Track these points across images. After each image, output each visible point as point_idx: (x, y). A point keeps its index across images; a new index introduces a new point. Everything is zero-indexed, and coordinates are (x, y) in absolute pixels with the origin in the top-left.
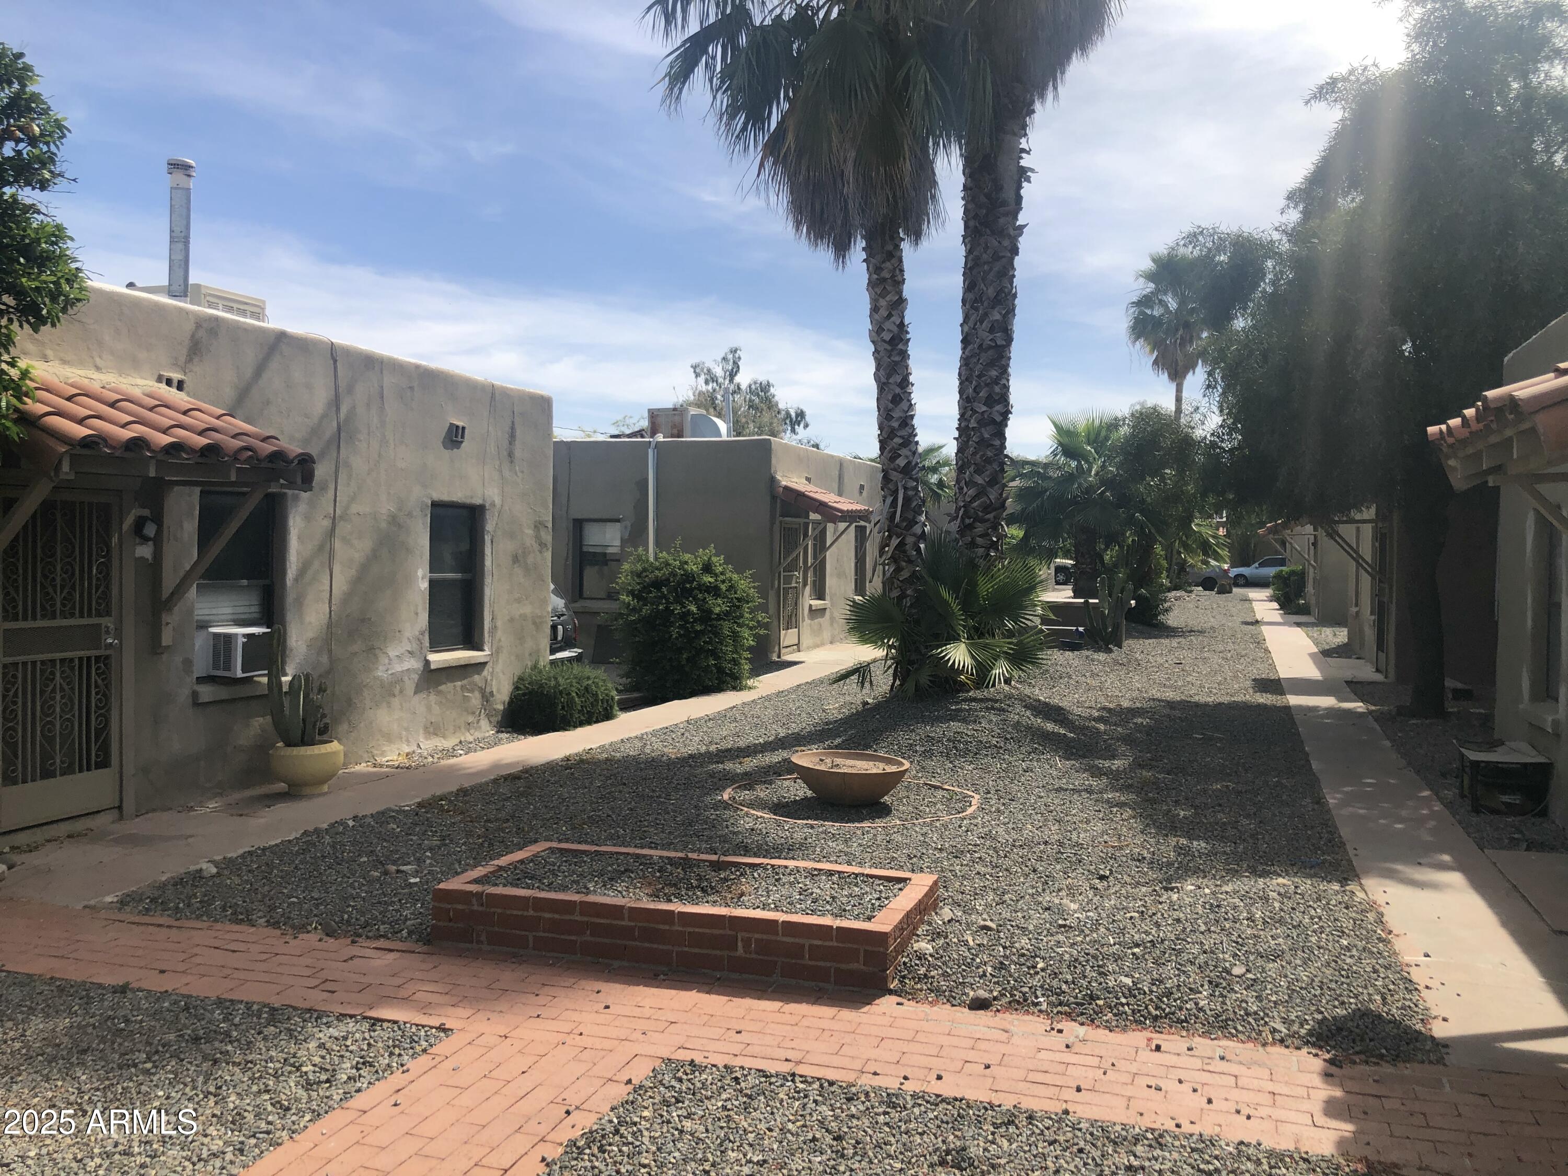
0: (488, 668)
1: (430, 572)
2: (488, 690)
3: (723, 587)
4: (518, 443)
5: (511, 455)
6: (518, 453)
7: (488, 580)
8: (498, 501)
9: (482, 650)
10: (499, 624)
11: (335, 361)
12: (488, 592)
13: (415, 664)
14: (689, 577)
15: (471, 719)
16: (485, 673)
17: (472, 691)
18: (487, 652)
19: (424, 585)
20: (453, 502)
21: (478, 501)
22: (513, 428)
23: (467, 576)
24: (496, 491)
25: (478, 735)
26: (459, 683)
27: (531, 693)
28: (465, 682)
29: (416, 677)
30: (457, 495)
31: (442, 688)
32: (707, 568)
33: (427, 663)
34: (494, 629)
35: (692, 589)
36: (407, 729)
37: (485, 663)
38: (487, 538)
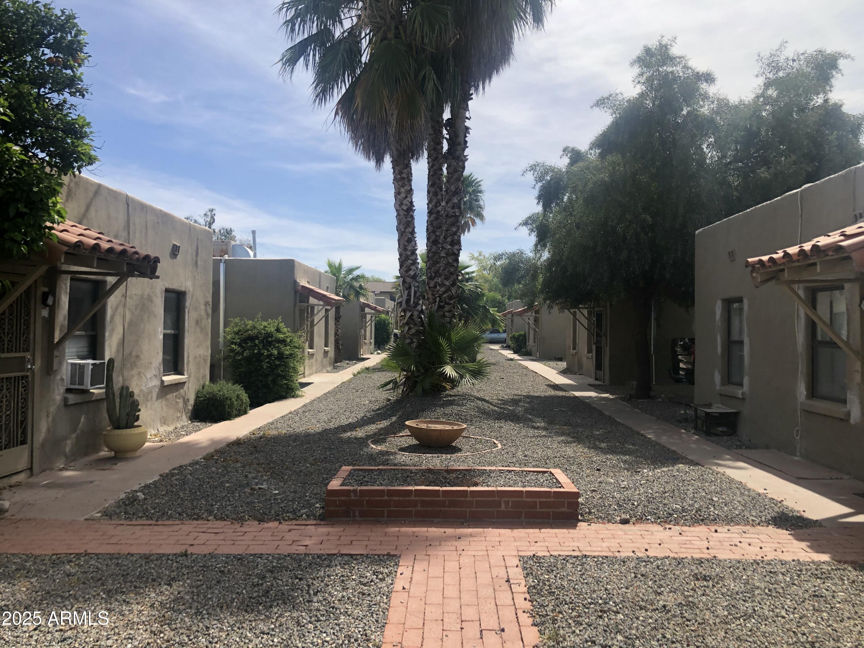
0: (186, 384)
1: (164, 329)
2: (186, 398)
3: (288, 340)
4: (199, 258)
5: (196, 263)
6: (199, 263)
7: (186, 335)
8: (191, 289)
9: (183, 375)
10: (190, 359)
11: (128, 205)
12: (186, 341)
13: (156, 383)
14: (269, 335)
15: (179, 415)
16: (185, 388)
17: (179, 398)
18: (186, 376)
19: (161, 337)
20: (173, 289)
21: (183, 289)
22: (197, 248)
23: (177, 332)
24: (190, 284)
25: (182, 424)
26: (174, 394)
27: (209, 399)
28: (177, 393)
29: (157, 390)
30: (175, 286)
31: (168, 396)
32: (278, 330)
33: (162, 382)
34: (188, 362)
35: (272, 341)
36: (153, 421)
37: (185, 383)
38: (187, 310)
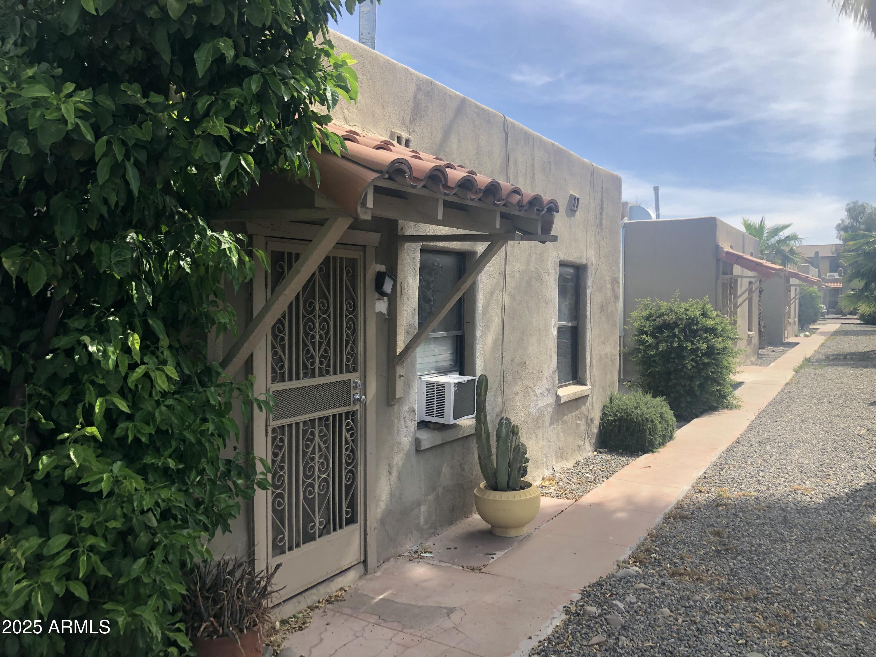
0: (590, 398)
1: (559, 321)
2: (590, 418)
4: (604, 215)
5: (601, 223)
6: (604, 222)
7: (588, 326)
8: (594, 260)
9: (584, 384)
10: (594, 362)
11: (507, 134)
12: (589, 336)
13: (549, 400)
14: (693, 321)
15: (581, 443)
16: (588, 404)
17: (580, 419)
18: (589, 387)
19: (555, 332)
20: (570, 262)
21: (584, 261)
22: (602, 201)
23: (574, 323)
24: (593, 252)
25: (585, 455)
26: (574, 413)
27: (620, 419)
28: (578, 412)
29: (551, 410)
30: (573, 257)
31: (565, 418)
32: (704, 314)
33: (558, 397)
34: (591, 366)
36: (546, 456)
37: (587, 396)
38: (588, 292)
